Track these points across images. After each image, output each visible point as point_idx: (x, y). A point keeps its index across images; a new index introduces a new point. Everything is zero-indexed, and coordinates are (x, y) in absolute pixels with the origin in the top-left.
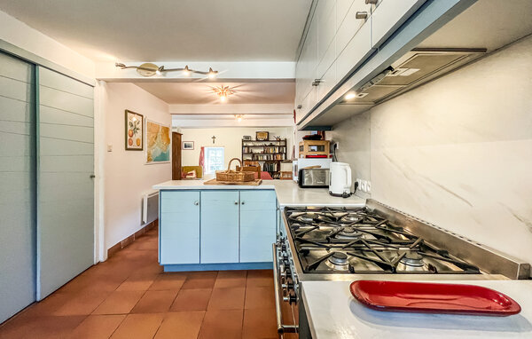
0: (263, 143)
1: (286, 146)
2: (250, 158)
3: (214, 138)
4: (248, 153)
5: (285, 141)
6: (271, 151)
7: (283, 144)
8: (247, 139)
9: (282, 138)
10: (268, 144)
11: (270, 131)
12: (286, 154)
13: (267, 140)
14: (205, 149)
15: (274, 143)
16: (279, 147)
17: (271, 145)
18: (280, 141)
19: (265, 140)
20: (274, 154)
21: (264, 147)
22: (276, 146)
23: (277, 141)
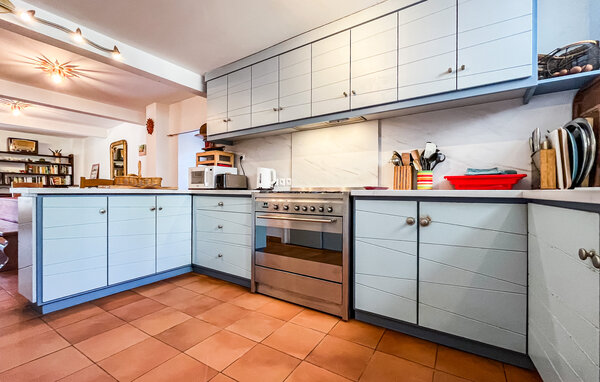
0: (26, 158)
1: (72, 165)
5: (71, 158)
6: (42, 170)
7: (65, 161)
9: (64, 153)
10: (35, 159)
11: (40, 139)
12: (72, 176)
13: (35, 153)
15: (47, 159)
16: (59, 166)
17: (42, 162)
18: (60, 156)
19: (30, 153)
20: (49, 176)
21: (26, 163)
22: (53, 164)
23: (54, 156)
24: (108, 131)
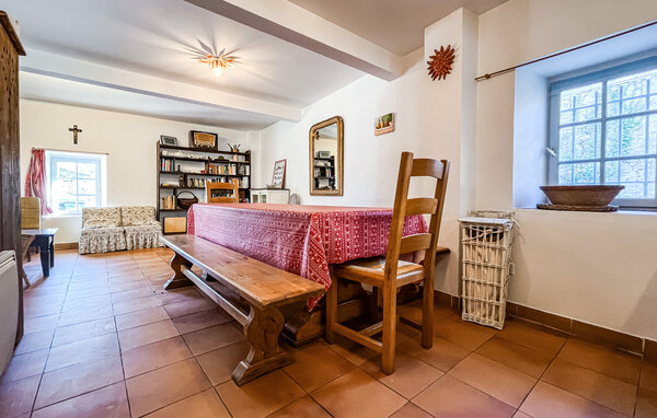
0: (205, 156)
1: (249, 164)
2: (177, 183)
3: (75, 130)
4: (172, 173)
5: (247, 155)
6: (221, 169)
7: (242, 159)
8: (167, 144)
9: (242, 149)
10: (214, 156)
11: (221, 131)
12: (249, 177)
13: (215, 150)
14: (47, 154)
15: (226, 157)
16: (237, 165)
17: (221, 161)
18: (238, 153)
19: (209, 150)
20: (227, 178)
21: (206, 161)
22: (232, 163)
23: (232, 153)
24: (303, 111)
